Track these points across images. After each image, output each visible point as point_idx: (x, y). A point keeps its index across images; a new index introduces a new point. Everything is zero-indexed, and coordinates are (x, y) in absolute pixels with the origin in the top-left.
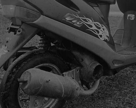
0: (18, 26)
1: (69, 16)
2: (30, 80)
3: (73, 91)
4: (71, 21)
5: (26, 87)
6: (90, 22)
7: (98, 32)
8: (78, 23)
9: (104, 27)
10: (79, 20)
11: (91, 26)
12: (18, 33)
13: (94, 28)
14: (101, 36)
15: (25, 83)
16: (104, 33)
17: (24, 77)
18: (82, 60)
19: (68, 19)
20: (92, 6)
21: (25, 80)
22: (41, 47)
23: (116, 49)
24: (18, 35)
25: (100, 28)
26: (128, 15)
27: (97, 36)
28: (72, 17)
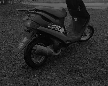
0: (30, 29)
1: (49, 25)
2: (37, 48)
3: (51, 53)
4: (50, 27)
5: (36, 51)
6: (57, 27)
7: (60, 30)
8: (52, 28)
9: (62, 28)
10: (52, 26)
11: (57, 28)
12: (31, 32)
13: (58, 28)
14: (61, 31)
15: (35, 50)
16: (62, 30)
17: (34, 48)
18: (54, 41)
19: (49, 26)
20: (57, 20)
21: (35, 49)
22: (37, 36)
23: (68, 36)
24: (31, 33)
25: (60, 28)
26: (74, 19)
27: (59, 32)
28: (50, 25)
